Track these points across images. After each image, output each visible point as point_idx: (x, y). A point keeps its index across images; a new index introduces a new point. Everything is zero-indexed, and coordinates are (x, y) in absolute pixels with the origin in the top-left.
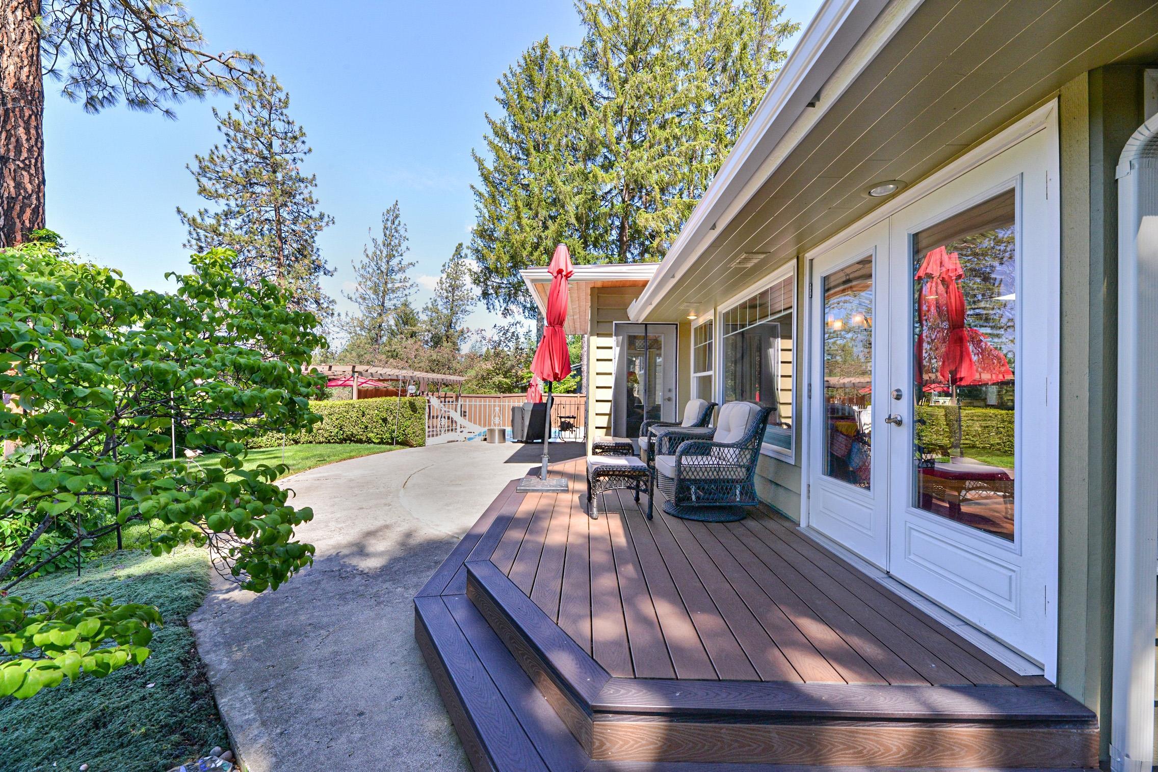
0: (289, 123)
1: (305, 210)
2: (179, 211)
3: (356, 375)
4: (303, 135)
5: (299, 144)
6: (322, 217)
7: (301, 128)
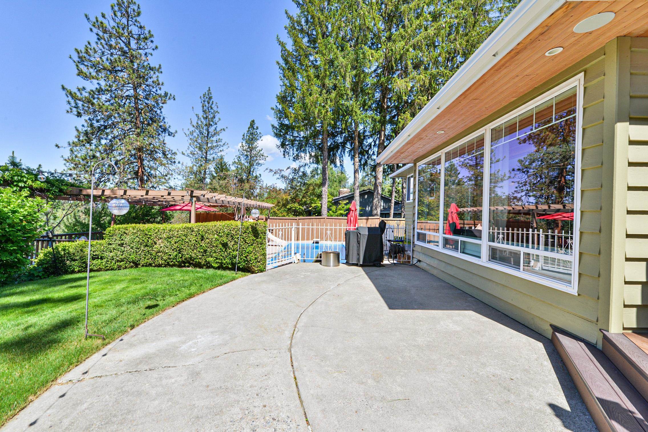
0: (141, 27)
1: (154, 90)
2: (63, 88)
3: (194, 199)
4: (152, 36)
5: (149, 43)
6: (166, 94)
7: (149, 32)
